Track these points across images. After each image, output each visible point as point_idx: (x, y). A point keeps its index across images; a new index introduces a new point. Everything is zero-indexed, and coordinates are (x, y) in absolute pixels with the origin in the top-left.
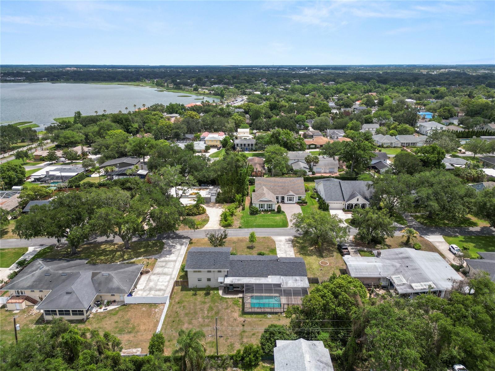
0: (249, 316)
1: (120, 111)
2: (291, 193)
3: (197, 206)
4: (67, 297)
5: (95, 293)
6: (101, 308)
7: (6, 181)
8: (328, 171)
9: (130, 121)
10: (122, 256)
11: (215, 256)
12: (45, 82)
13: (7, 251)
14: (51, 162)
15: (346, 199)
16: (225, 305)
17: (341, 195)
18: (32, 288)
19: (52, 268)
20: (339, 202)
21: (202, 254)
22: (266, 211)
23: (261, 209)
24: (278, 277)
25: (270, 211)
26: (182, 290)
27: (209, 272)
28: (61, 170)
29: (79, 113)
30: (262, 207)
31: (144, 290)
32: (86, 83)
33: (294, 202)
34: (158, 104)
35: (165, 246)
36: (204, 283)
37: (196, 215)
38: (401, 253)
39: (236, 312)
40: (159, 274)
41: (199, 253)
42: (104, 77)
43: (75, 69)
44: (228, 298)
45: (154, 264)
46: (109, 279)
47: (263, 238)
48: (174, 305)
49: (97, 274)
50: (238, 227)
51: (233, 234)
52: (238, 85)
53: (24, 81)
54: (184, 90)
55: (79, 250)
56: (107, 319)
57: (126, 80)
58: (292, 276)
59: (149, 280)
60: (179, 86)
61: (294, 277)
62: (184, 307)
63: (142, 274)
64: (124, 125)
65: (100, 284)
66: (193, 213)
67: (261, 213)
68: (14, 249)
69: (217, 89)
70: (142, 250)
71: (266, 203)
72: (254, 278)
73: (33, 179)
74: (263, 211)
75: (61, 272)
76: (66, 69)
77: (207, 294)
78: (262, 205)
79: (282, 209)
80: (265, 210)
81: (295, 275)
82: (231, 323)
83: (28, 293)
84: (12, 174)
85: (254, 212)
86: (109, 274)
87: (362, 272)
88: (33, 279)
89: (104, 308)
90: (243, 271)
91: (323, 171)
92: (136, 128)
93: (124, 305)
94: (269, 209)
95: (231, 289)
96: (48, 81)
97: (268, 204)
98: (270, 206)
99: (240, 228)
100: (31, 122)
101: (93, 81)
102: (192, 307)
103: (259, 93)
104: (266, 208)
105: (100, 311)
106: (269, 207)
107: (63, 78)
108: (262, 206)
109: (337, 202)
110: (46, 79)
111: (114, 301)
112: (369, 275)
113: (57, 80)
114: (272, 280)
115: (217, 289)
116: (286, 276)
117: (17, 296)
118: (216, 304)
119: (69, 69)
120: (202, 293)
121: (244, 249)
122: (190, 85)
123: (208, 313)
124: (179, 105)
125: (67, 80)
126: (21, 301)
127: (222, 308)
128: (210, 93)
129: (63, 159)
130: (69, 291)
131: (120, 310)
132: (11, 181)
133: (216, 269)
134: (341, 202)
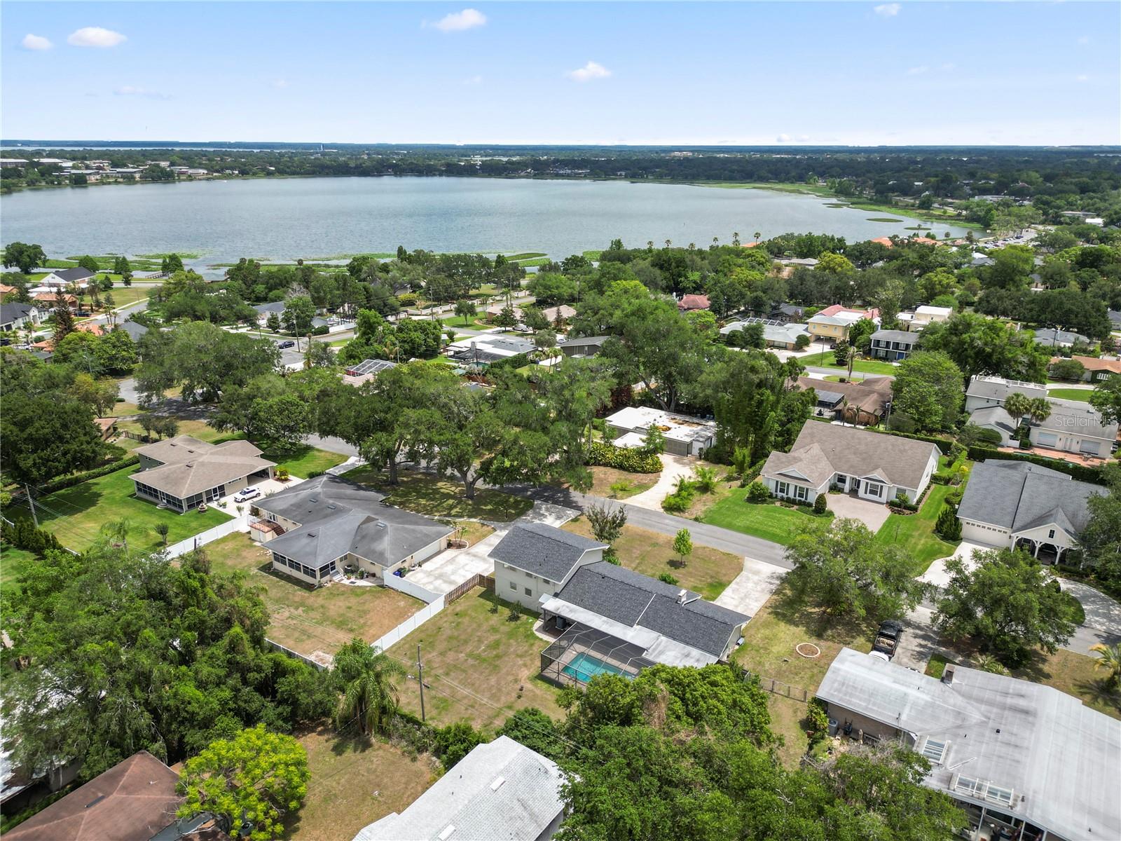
0: (545, 686)
1: (692, 244)
2: (878, 474)
3: (643, 454)
4: (305, 541)
5: (348, 548)
6: (349, 578)
7: (407, 346)
8: (1076, 448)
9: (685, 267)
10: (451, 507)
11: (553, 548)
12: (620, 179)
13: (323, 454)
14: (503, 329)
15: (1017, 525)
16: (526, 648)
17: (1011, 509)
18: (283, 513)
19: (325, 493)
20: (998, 527)
21: (533, 537)
22: (790, 502)
23: (780, 494)
24: (654, 634)
25: (800, 503)
26: (481, 596)
27: (528, 575)
28: (495, 344)
29: (618, 244)
30: (782, 491)
31: (429, 574)
32: (692, 183)
33: (884, 499)
34: (792, 234)
35: (530, 512)
36: (518, 596)
37: (636, 471)
38: (1022, 696)
39: (529, 669)
40: (475, 556)
41: (530, 534)
42: (733, 171)
43: (690, 154)
44: (541, 639)
45: (485, 536)
46: (380, 534)
47: (724, 554)
48: (446, 615)
49: (373, 520)
50: (693, 517)
51: (669, 528)
52: (1046, 197)
53: (585, 177)
54: (896, 205)
55: (405, 479)
56: (342, 598)
57: (776, 179)
58: (687, 644)
59: (452, 560)
60: (886, 197)
61: (689, 648)
62: (458, 624)
63: (450, 545)
64: (672, 274)
65: (363, 537)
66: (631, 466)
67: (773, 503)
68: (333, 454)
69: (978, 205)
70: (489, 507)
71: (793, 483)
72: (605, 618)
73: (452, 353)
74: (782, 499)
75: (331, 501)
76: (673, 154)
77: (514, 618)
78: (783, 484)
79: (829, 507)
80: (788, 498)
81: (694, 645)
82: (503, 683)
83: (280, 521)
84: (418, 336)
85: (758, 497)
86: (386, 526)
87: (851, 695)
88: (293, 501)
89: (353, 579)
90: (593, 598)
91: (1059, 445)
92: (695, 282)
93: (382, 586)
94: (798, 498)
95: (557, 624)
96: (626, 177)
97: (799, 485)
98: (802, 492)
99: (696, 519)
100: (545, 255)
101: (708, 179)
102: (469, 630)
103: (1099, 221)
104: (791, 495)
105: (346, 582)
106: (801, 495)
107: (653, 174)
108: (783, 488)
109: (992, 526)
110: (623, 173)
111: (374, 575)
112: (866, 708)
113: (642, 177)
114: (636, 635)
115: (536, 615)
116: (674, 639)
117: (269, 522)
118: (511, 641)
119: (677, 154)
120: (506, 612)
121: (661, 563)
122: (916, 193)
123: (484, 651)
124: (833, 239)
125: (659, 178)
126: (267, 529)
127: (515, 651)
128: (959, 215)
129: (522, 326)
130: (313, 532)
131: (370, 591)
132: (414, 348)
133: (541, 574)
134: (1003, 528)
